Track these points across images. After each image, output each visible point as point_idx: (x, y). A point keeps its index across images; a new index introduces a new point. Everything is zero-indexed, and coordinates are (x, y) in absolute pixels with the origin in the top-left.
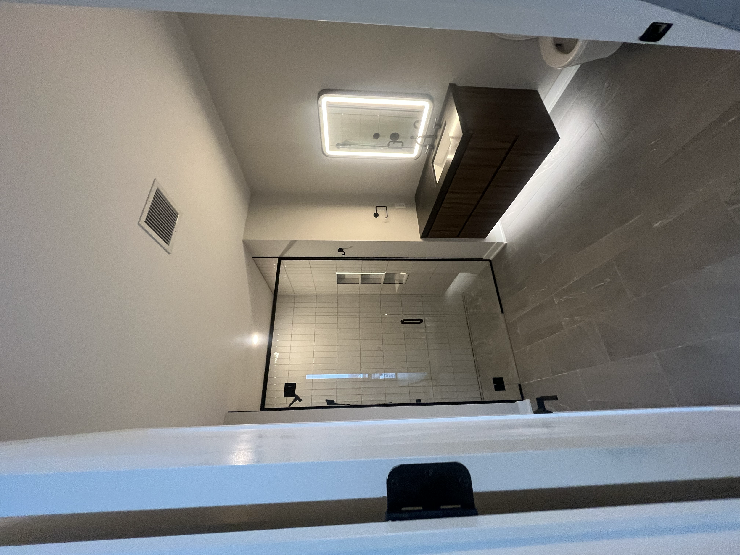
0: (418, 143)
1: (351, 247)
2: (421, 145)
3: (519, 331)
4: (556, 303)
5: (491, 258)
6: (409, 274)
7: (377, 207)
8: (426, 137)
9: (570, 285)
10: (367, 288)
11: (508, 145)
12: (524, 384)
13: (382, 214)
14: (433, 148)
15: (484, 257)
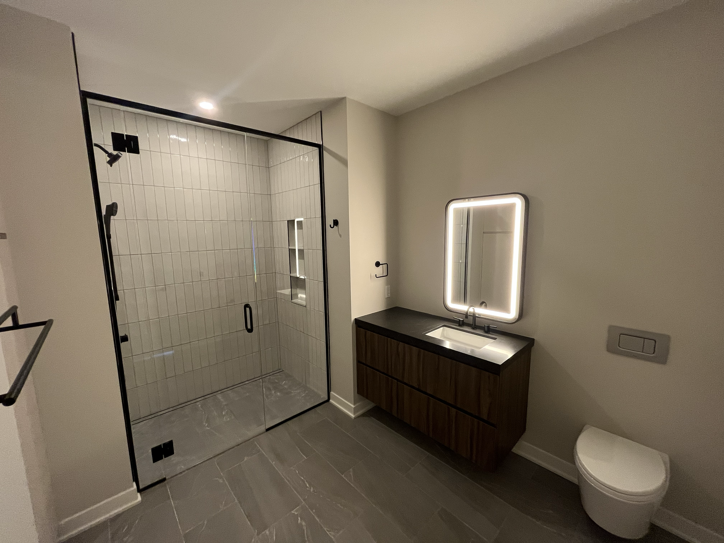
0: (469, 309)
1: (340, 236)
2: (467, 313)
3: (246, 459)
4: (293, 512)
5: (331, 401)
6: (306, 307)
7: (386, 265)
8: (474, 316)
9: (322, 527)
10: (283, 256)
11: (485, 417)
12: (167, 487)
13: (379, 271)
14: (460, 325)
15: (332, 393)
